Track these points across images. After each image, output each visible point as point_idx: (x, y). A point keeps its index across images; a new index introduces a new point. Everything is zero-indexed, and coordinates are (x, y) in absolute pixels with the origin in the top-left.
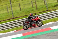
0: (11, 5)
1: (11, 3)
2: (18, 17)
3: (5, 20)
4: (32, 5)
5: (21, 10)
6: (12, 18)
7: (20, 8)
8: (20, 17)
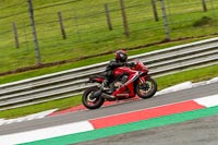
0: (32, 17)
1: (31, 11)
2: (56, 64)
3: (10, 73)
4: (109, 20)
5: (65, 38)
6: (36, 64)
7: (63, 31)
8: (64, 62)
